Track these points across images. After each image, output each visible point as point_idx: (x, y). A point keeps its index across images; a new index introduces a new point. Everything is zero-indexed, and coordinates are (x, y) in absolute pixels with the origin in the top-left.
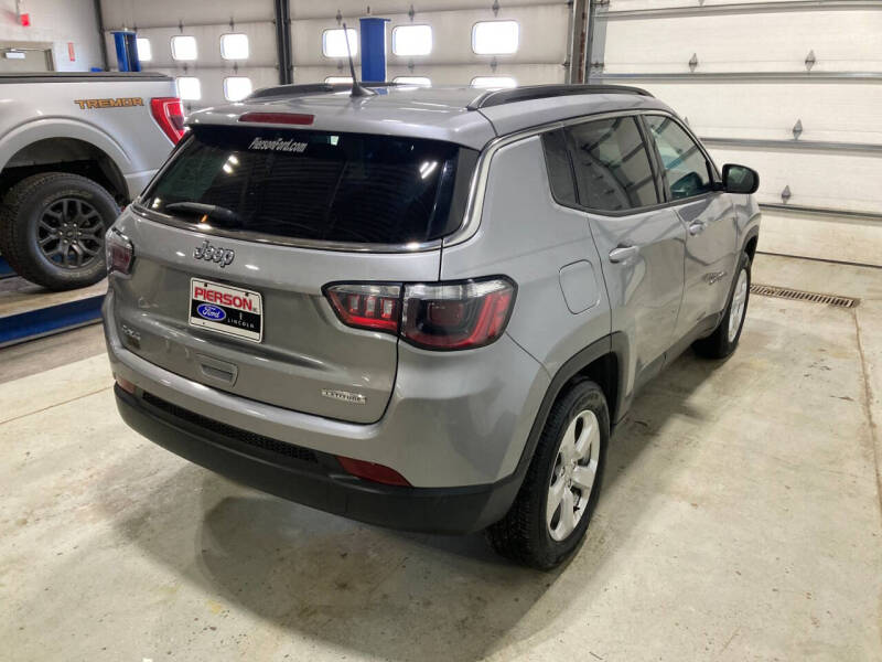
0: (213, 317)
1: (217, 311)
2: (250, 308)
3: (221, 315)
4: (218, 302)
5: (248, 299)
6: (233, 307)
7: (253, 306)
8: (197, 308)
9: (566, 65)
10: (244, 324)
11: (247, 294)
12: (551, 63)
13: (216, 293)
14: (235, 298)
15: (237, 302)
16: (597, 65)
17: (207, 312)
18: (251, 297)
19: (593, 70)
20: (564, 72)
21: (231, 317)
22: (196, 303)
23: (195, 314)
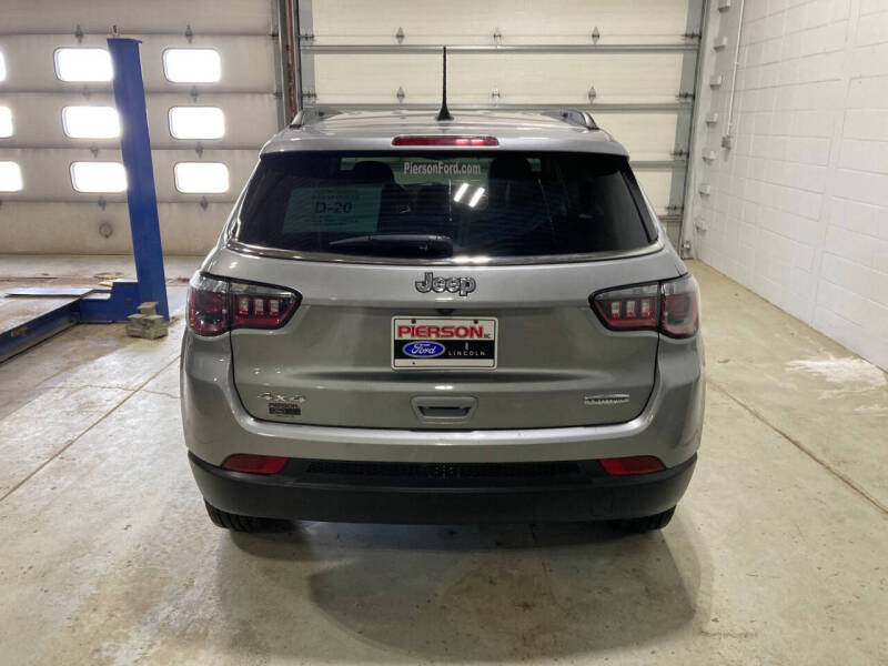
0: (427, 354)
1: (432, 346)
2: (480, 336)
3: (439, 349)
4: (434, 337)
5: (477, 326)
6: (455, 338)
7: (485, 332)
8: (402, 350)
9: (278, 95)
10: (471, 353)
11: (476, 322)
12: (261, 93)
13: (430, 328)
14: (458, 329)
15: (462, 332)
16: (309, 95)
17: (419, 350)
18: (481, 323)
19: (305, 100)
20: (275, 103)
21: (452, 348)
22: (399, 344)
23: (399, 355)
